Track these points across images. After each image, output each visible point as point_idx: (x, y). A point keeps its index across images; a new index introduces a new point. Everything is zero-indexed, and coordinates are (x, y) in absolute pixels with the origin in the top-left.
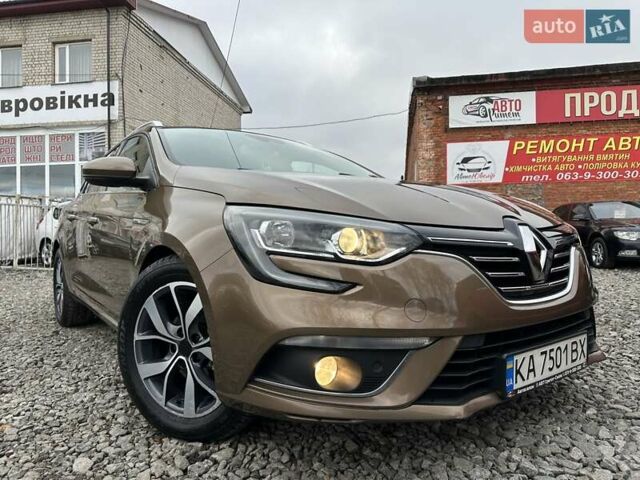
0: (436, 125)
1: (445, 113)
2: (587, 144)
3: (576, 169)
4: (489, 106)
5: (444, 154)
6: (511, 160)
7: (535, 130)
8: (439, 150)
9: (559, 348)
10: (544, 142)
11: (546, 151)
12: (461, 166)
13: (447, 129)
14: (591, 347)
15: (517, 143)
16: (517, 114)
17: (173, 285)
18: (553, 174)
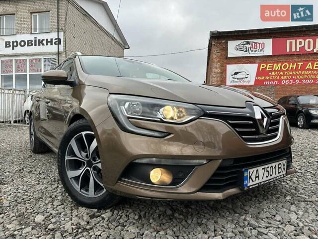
0: (221, 56)
1: (226, 49)
2: (297, 66)
3: (292, 79)
4: (248, 46)
5: (225, 70)
6: (259, 73)
7: (271, 59)
8: (223, 68)
9: (272, 166)
10: (275, 65)
11: (276, 69)
12: (233, 76)
13: (227, 58)
14: (288, 166)
15: (262, 65)
16: (262, 50)
17: (84, 133)
18: (280, 81)
